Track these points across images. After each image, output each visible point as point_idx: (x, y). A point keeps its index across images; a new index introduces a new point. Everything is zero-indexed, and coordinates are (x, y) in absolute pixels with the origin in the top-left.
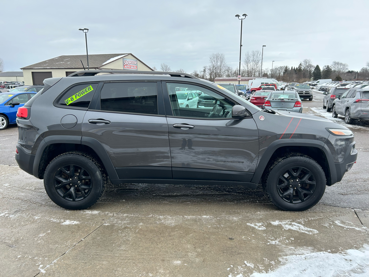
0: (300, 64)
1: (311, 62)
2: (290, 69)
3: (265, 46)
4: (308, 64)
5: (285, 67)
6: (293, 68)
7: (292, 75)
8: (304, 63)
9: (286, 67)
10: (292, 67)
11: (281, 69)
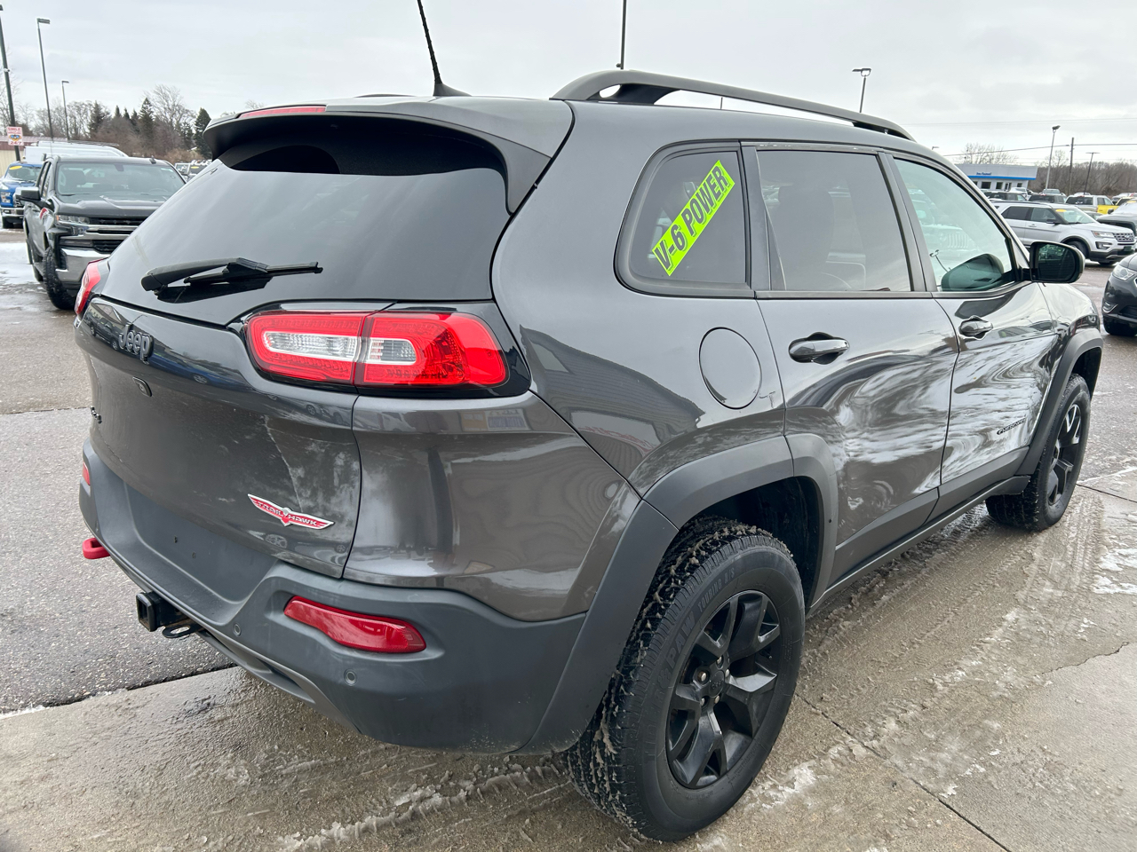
0: (147, 101)
1: (181, 98)
2: (113, 115)
3: (47, 22)
4: (171, 103)
5: (91, 105)
6: (122, 113)
7: (126, 136)
8: (158, 99)
9: (97, 105)
10: (118, 110)
11: (79, 109)
